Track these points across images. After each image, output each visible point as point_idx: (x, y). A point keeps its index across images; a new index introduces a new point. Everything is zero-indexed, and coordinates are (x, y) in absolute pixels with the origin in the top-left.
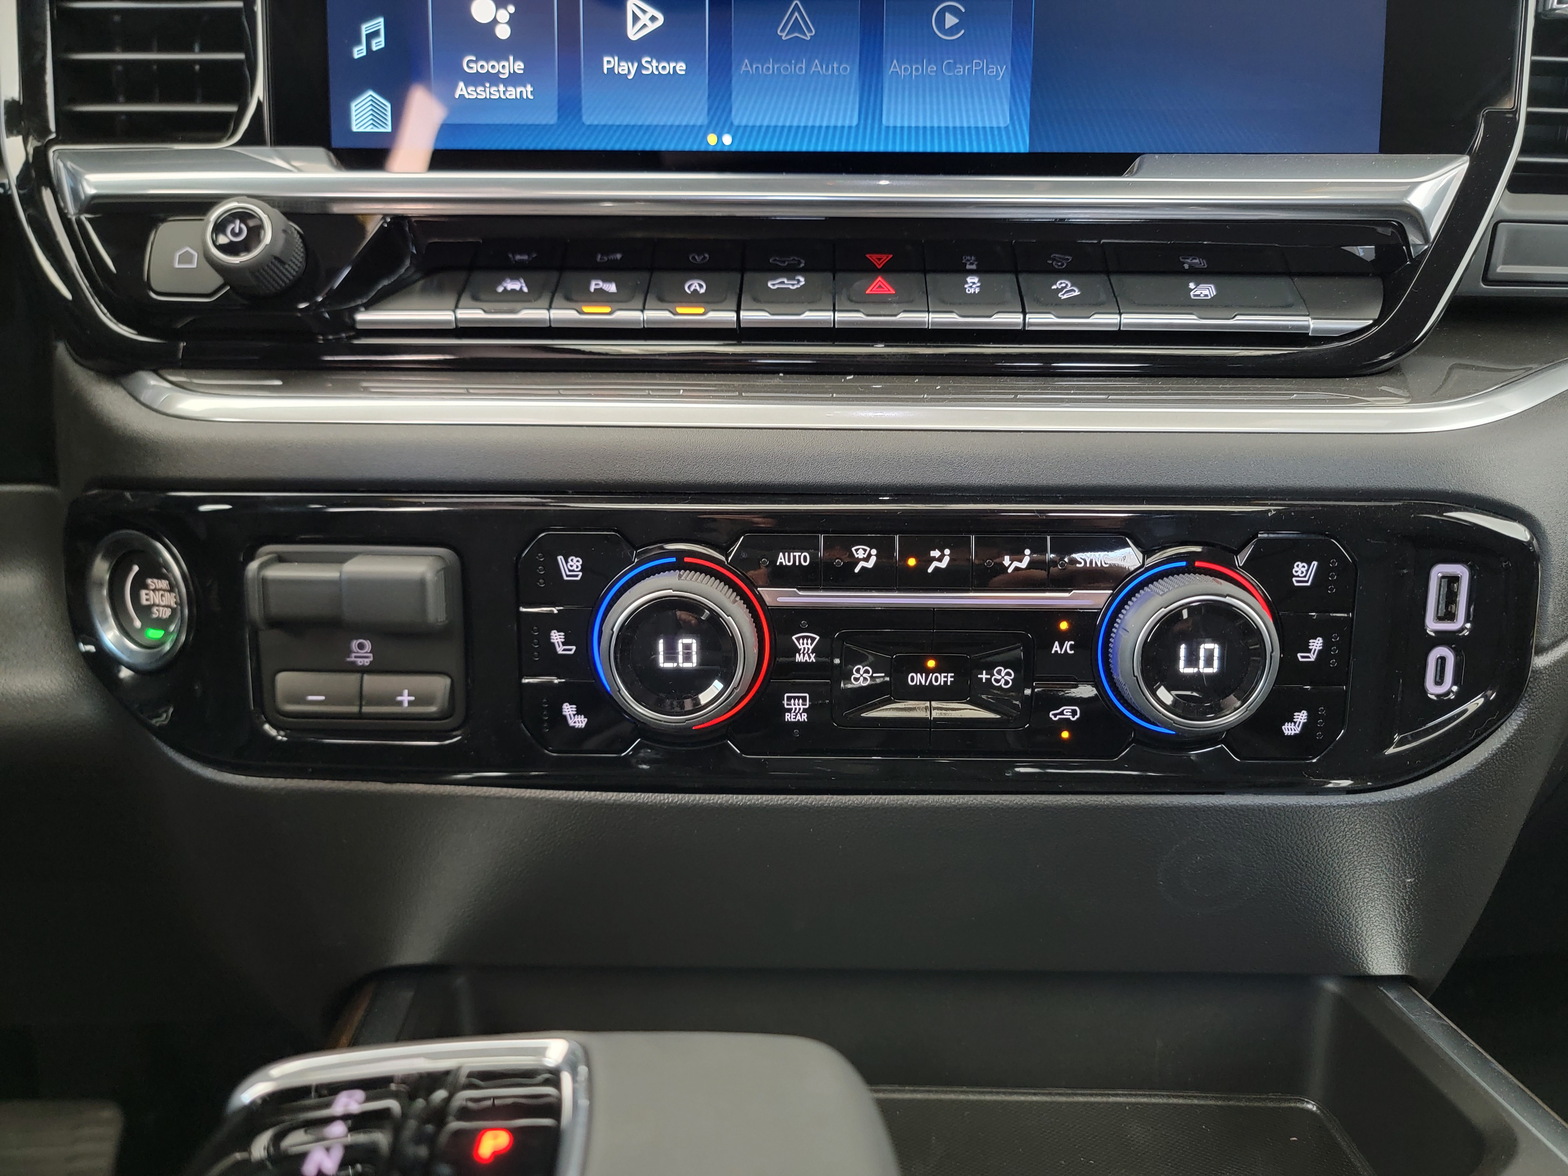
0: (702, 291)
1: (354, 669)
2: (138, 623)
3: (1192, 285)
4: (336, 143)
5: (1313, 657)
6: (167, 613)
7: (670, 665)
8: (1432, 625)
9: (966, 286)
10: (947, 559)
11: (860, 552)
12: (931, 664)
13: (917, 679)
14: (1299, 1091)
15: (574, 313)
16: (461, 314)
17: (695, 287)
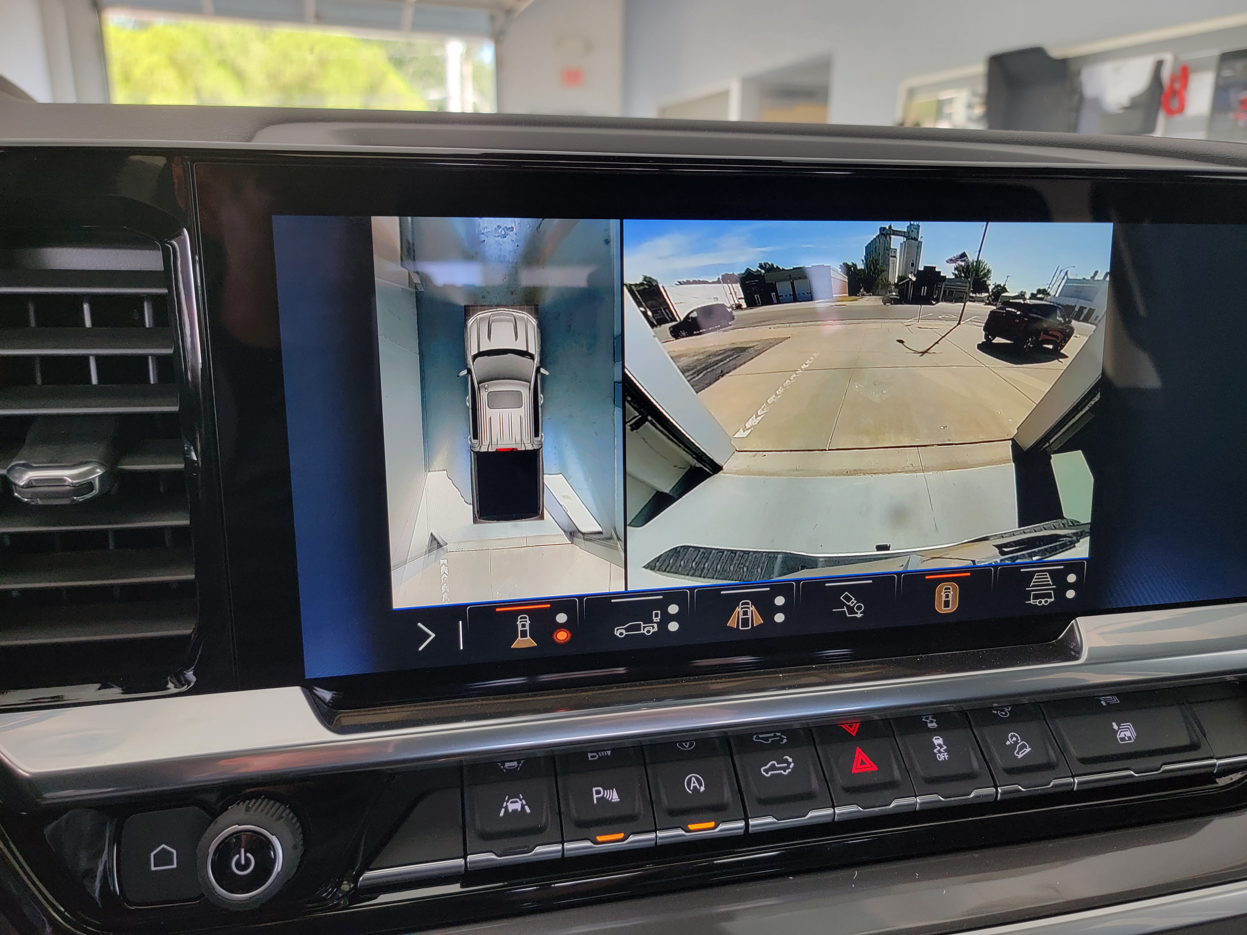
0: (702, 789)
3: (1115, 725)
4: (307, 675)
9: (935, 751)
15: (588, 844)
16: (470, 858)
17: (694, 784)
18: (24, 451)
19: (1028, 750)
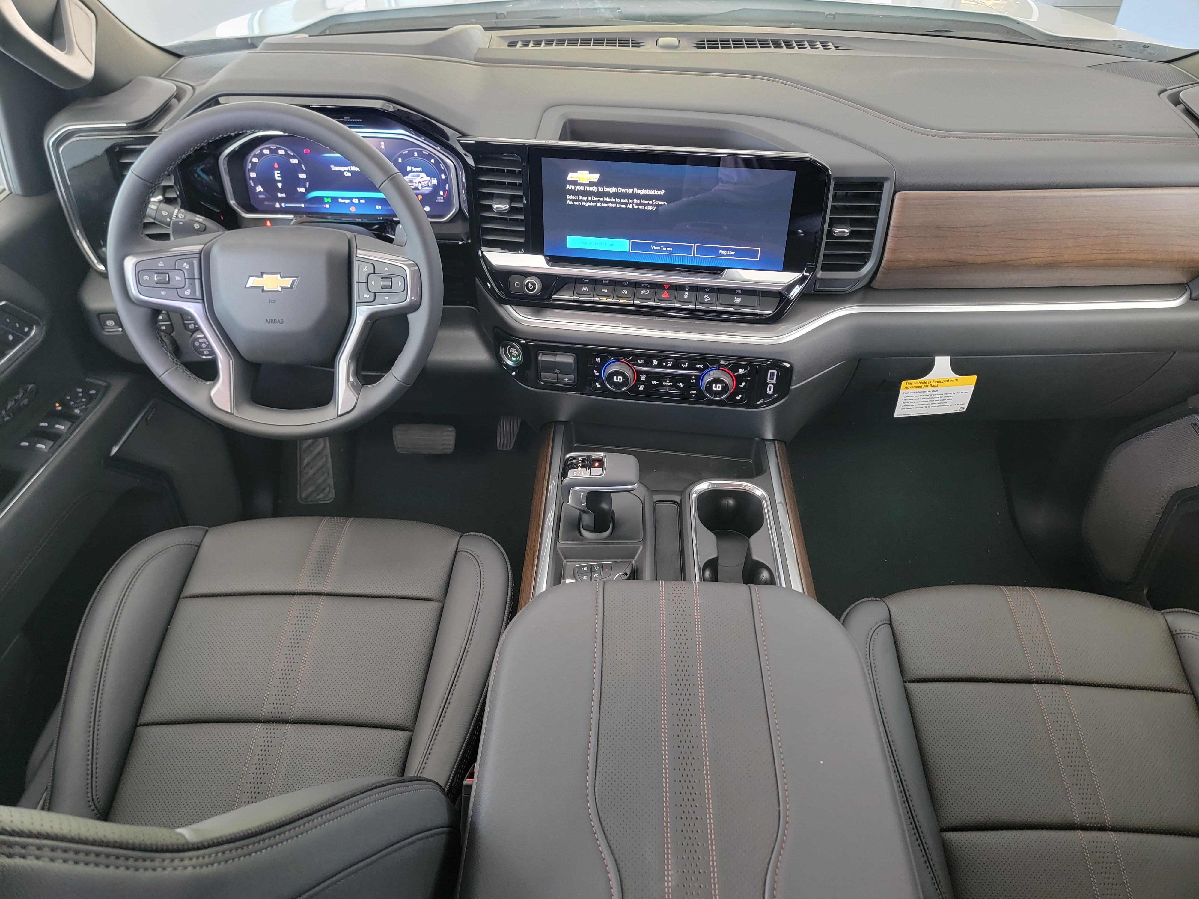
0: (626, 293)
1: (556, 373)
2: (509, 356)
3: (736, 298)
4: (545, 254)
5: (742, 386)
6: (516, 355)
7: (617, 381)
8: (769, 381)
9: (684, 295)
10: (671, 364)
11: (654, 361)
12: (668, 381)
13: (665, 384)
14: (750, 459)
15: (598, 299)
16: (574, 297)
17: (625, 292)
18: (494, 200)
19: (709, 299)
